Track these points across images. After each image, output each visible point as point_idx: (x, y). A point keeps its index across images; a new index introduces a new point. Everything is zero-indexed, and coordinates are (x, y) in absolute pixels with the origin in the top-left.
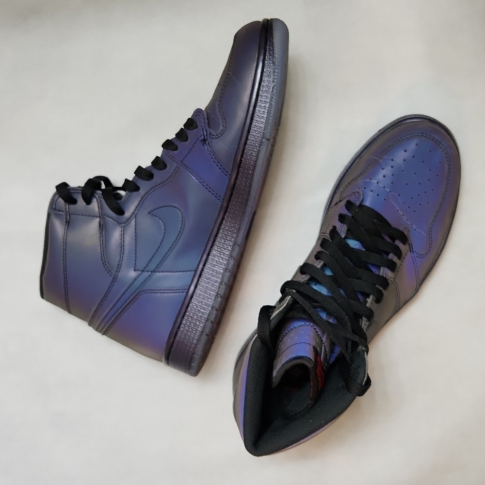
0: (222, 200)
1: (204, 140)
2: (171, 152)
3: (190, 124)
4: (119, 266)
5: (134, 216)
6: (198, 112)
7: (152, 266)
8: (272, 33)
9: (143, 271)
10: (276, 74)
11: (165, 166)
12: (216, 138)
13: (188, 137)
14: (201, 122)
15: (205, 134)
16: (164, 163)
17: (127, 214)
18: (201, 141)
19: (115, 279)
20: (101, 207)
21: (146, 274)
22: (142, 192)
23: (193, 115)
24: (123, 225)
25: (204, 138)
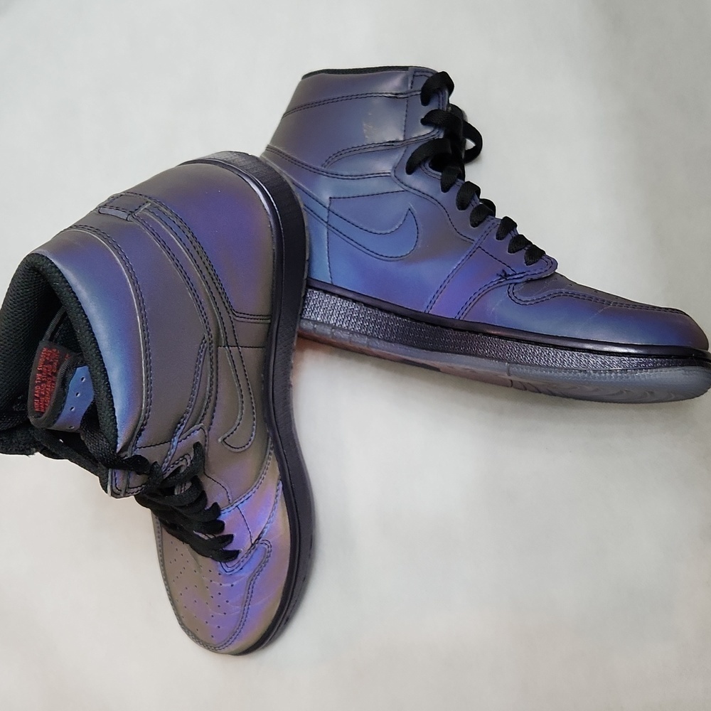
0: (427, 312)
1: (506, 275)
2: (495, 231)
3: (535, 254)
4: (335, 176)
5: (406, 188)
6: (553, 263)
7: (335, 222)
8: (676, 366)
9: (329, 210)
10: (608, 374)
11: (474, 225)
12: (509, 293)
13: (514, 252)
14: (536, 270)
15: (516, 277)
16: (480, 223)
17: (409, 179)
18: (503, 271)
19: (317, 172)
20: (417, 139)
21: (324, 214)
22: (441, 196)
23: (549, 258)
24: (393, 174)
25: (509, 275)
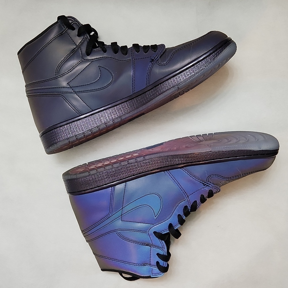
0: (134, 93)
1: (153, 60)
2: (134, 51)
3: (154, 47)
4: (63, 75)
5: (91, 61)
6: (163, 46)
8: (226, 47)
9: (71, 88)
10: (210, 64)
11: (126, 54)
12: (158, 64)
13: (147, 52)
14: (159, 52)
15: (156, 58)
16: (127, 52)
17: (89, 58)
18: (151, 59)
19: (56, 78)
22: (105, 55)
23: (159, 45)
24: (83, 60)
25: (154, 59)
